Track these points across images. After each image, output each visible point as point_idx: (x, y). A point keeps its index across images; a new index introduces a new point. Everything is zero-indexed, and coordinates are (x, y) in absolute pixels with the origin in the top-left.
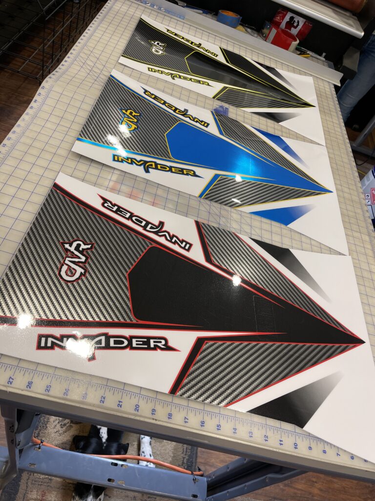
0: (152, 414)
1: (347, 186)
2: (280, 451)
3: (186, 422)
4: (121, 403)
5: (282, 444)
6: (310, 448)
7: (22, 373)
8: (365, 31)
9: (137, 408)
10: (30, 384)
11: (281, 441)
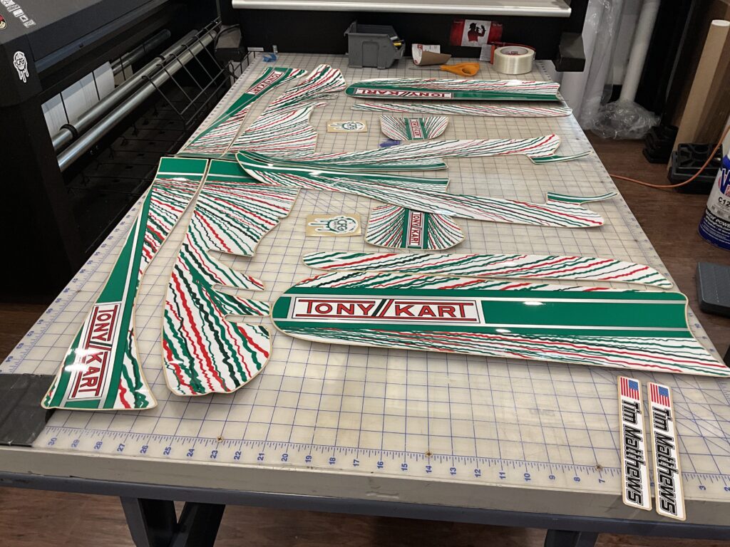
0: (307, 461)
1: (586, 180)
2: (503, 485)
3: (355, 465)
4: (262, 456)
5: (504, 477)
6: (552, 477)
7: (135, 438)
9: (285, 457)
10: (144, 449)
11: (501, 473)
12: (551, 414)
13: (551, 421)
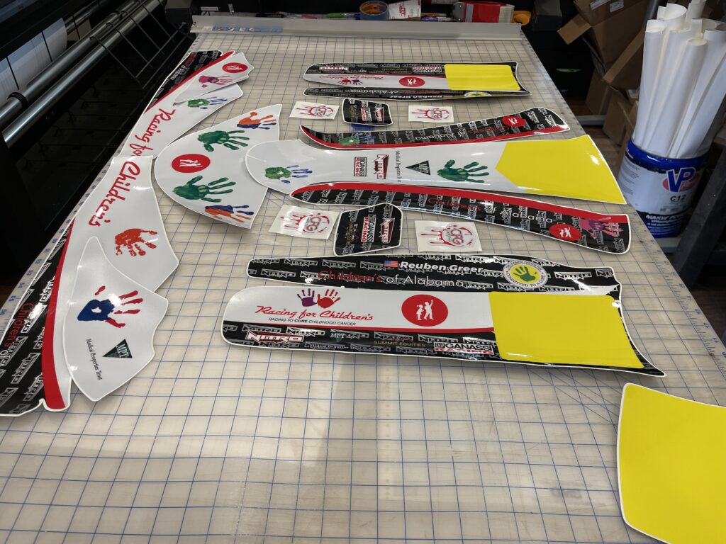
12: (577, 494)
13: (577, 506)
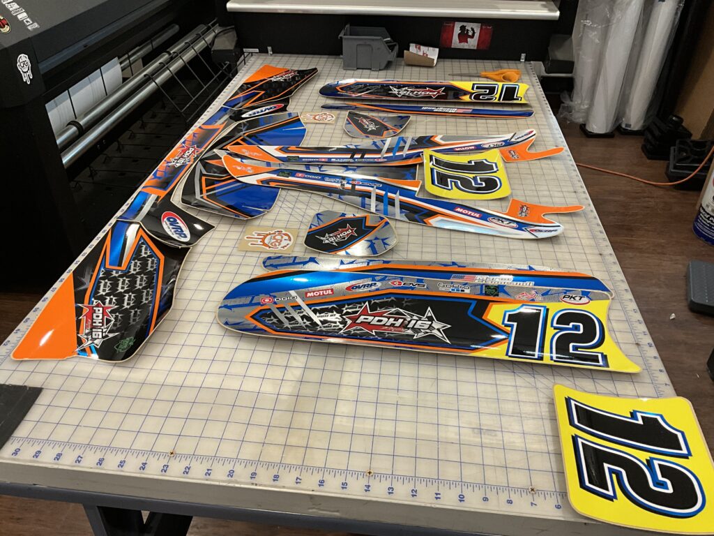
0: (251, 478)
1: (560, 190)
2: (437, 506)
3: (297, 483)
4: (209, 472)
5: (439, 498)
6: (486, 499)
7: (93, 450)
8: (560, 10)
9: (231, 474)
10: (100, 462)
11: (437, 494)
12: (493, 433)
13: (491, 442)
